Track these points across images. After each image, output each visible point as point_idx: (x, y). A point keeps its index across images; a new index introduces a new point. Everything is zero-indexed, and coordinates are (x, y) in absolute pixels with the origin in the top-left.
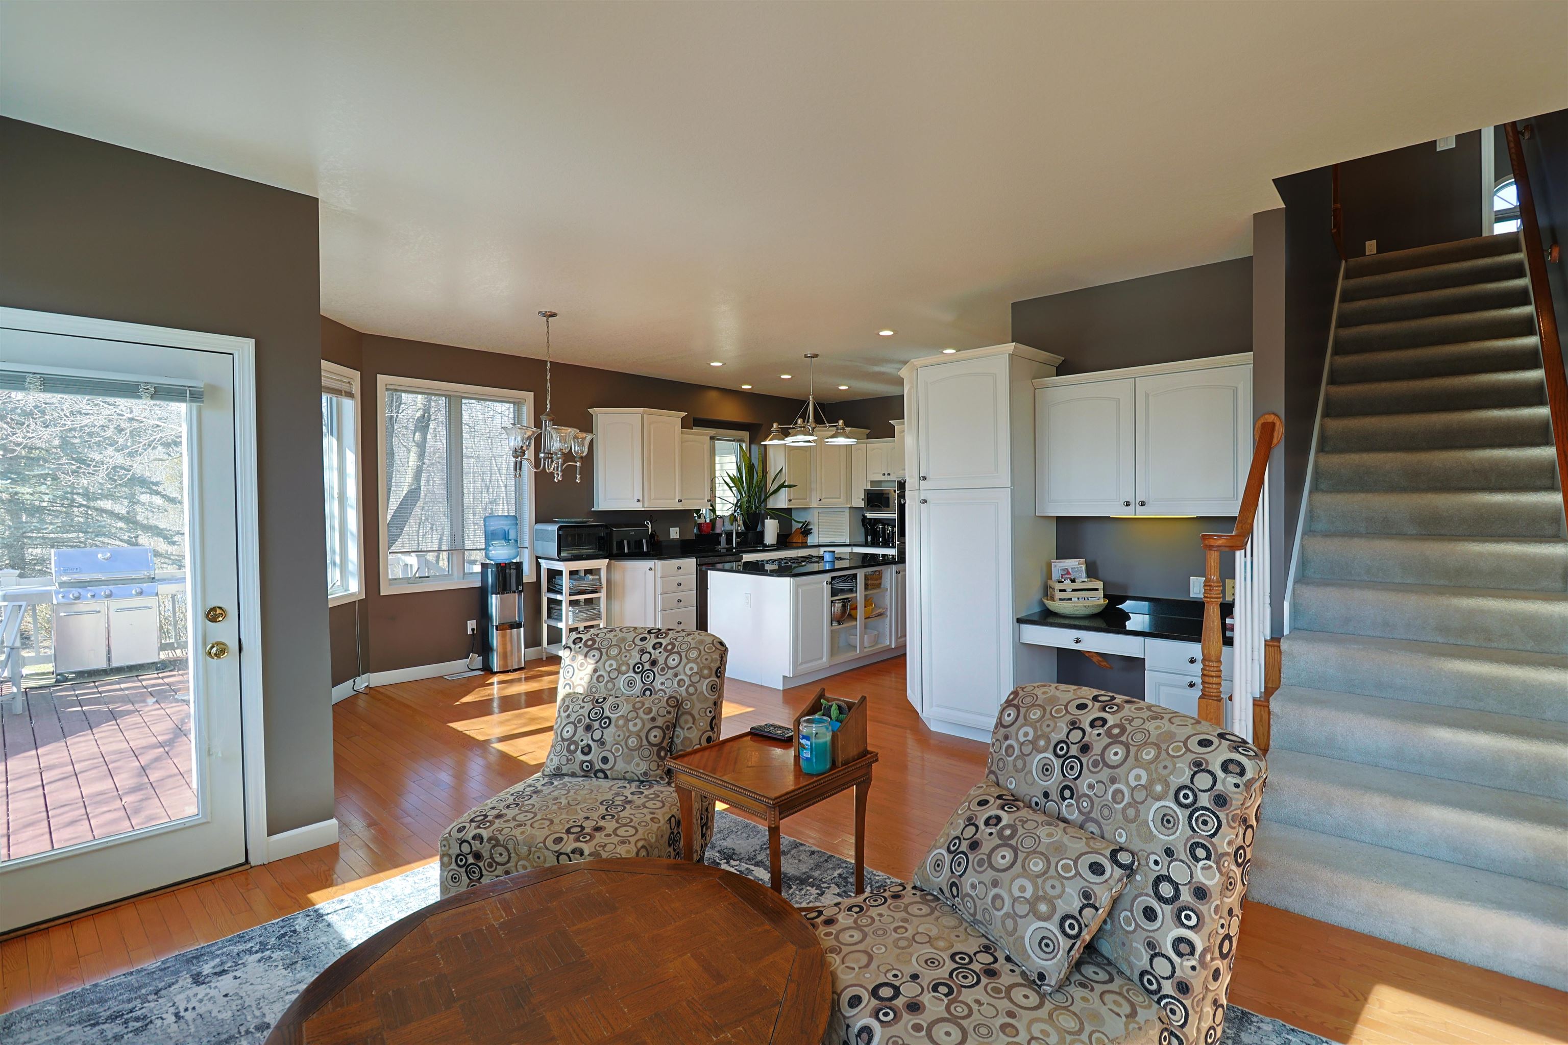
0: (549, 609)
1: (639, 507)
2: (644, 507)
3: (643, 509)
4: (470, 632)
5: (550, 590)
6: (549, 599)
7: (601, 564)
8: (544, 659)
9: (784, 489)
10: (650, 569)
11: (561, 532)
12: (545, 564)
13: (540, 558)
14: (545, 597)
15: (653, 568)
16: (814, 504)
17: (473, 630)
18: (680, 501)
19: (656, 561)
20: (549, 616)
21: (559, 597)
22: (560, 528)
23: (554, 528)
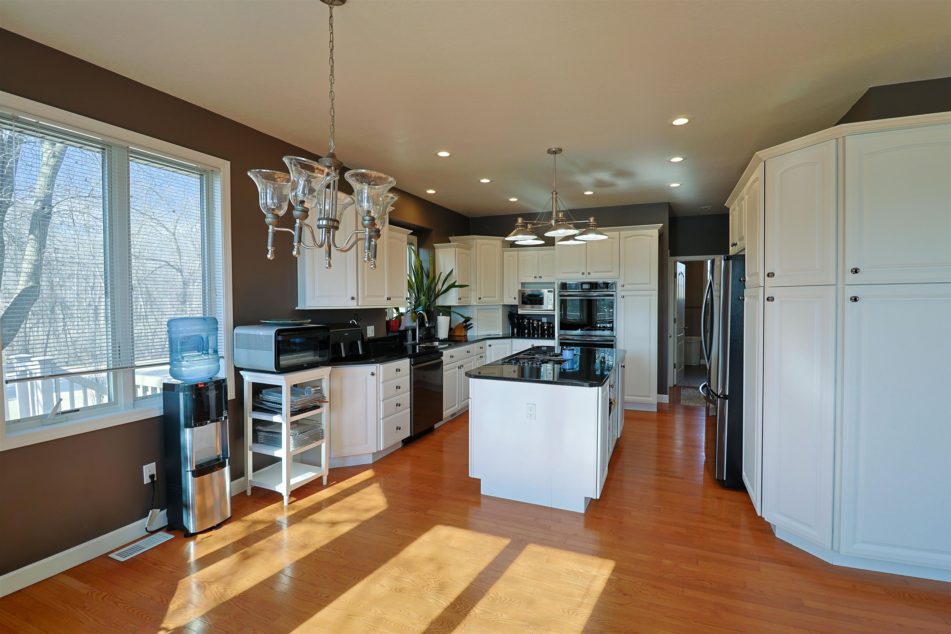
0: (255, 432)
1: (353, 305)
2: (358, 305)
3: (358, 308)
4: (147, 480)
5: (255, 409)
6: (256, 422)
7: (323, 372)
8: (249, 493)
9: (454, 289)
10: (373, 374)
11: (280, 338)
12: (248, 378)
13: (242, 369)
14: (250, 416)
15: (375, 372)
16: (474, 302)
17: (152, 477)
18: (389, 299)
19: (378, 365)
20: (255, 440)
21: (276, 419)
22: (278, 333)
23: (271, 332)
